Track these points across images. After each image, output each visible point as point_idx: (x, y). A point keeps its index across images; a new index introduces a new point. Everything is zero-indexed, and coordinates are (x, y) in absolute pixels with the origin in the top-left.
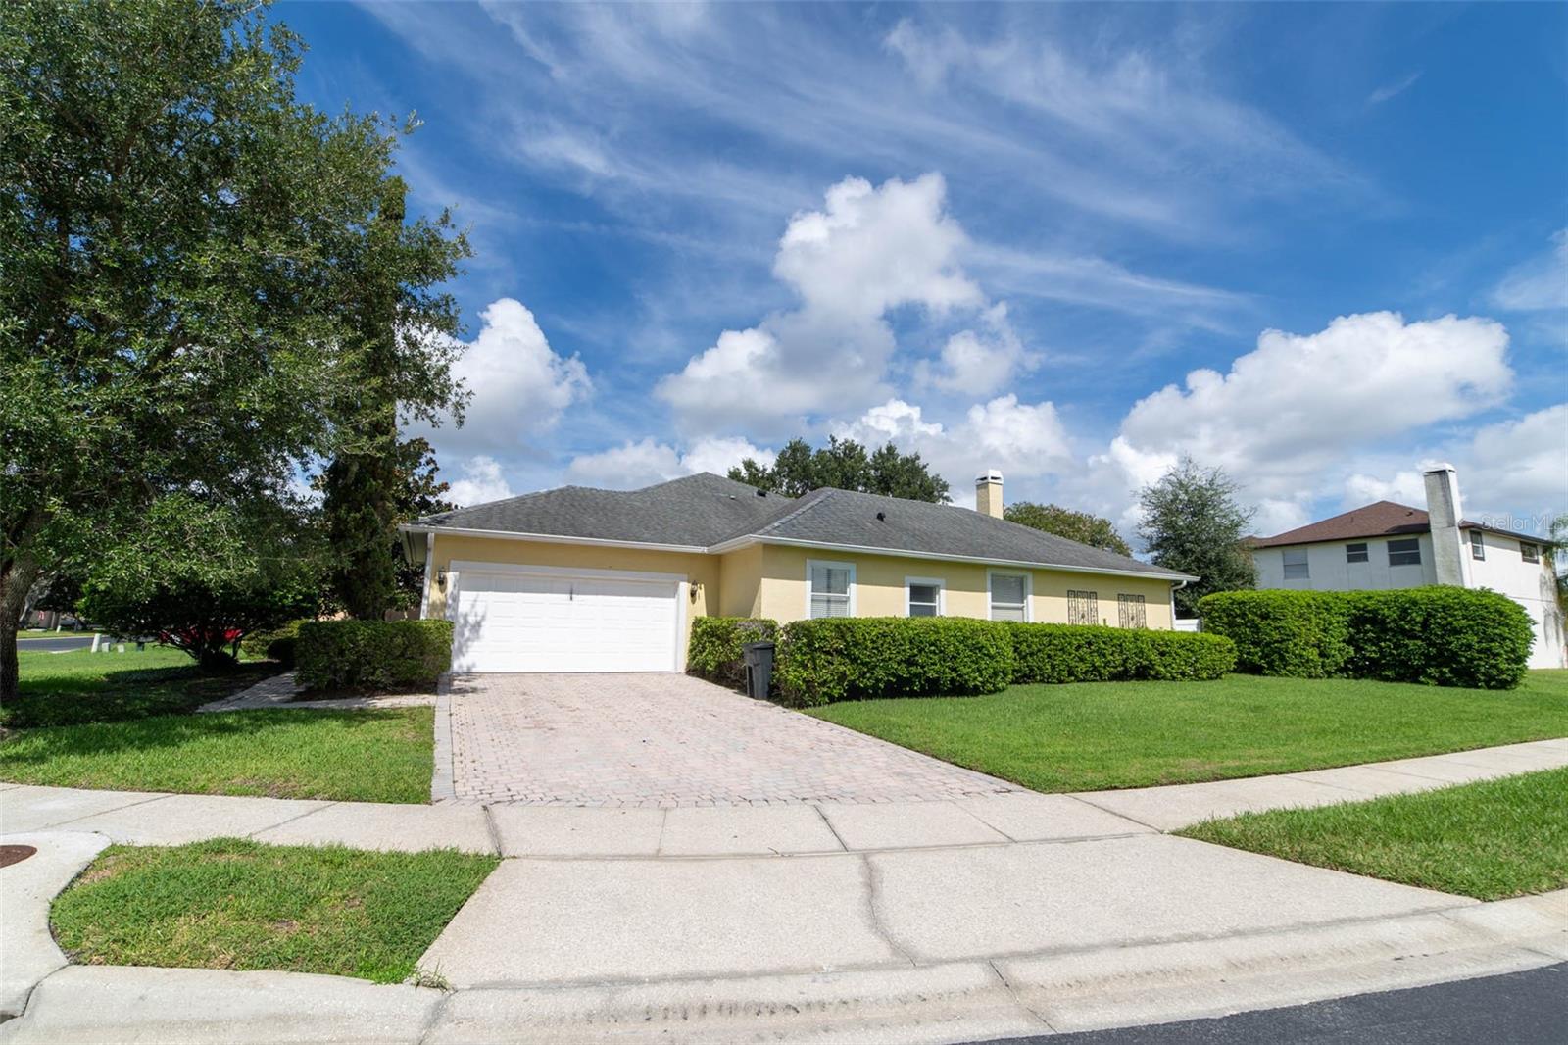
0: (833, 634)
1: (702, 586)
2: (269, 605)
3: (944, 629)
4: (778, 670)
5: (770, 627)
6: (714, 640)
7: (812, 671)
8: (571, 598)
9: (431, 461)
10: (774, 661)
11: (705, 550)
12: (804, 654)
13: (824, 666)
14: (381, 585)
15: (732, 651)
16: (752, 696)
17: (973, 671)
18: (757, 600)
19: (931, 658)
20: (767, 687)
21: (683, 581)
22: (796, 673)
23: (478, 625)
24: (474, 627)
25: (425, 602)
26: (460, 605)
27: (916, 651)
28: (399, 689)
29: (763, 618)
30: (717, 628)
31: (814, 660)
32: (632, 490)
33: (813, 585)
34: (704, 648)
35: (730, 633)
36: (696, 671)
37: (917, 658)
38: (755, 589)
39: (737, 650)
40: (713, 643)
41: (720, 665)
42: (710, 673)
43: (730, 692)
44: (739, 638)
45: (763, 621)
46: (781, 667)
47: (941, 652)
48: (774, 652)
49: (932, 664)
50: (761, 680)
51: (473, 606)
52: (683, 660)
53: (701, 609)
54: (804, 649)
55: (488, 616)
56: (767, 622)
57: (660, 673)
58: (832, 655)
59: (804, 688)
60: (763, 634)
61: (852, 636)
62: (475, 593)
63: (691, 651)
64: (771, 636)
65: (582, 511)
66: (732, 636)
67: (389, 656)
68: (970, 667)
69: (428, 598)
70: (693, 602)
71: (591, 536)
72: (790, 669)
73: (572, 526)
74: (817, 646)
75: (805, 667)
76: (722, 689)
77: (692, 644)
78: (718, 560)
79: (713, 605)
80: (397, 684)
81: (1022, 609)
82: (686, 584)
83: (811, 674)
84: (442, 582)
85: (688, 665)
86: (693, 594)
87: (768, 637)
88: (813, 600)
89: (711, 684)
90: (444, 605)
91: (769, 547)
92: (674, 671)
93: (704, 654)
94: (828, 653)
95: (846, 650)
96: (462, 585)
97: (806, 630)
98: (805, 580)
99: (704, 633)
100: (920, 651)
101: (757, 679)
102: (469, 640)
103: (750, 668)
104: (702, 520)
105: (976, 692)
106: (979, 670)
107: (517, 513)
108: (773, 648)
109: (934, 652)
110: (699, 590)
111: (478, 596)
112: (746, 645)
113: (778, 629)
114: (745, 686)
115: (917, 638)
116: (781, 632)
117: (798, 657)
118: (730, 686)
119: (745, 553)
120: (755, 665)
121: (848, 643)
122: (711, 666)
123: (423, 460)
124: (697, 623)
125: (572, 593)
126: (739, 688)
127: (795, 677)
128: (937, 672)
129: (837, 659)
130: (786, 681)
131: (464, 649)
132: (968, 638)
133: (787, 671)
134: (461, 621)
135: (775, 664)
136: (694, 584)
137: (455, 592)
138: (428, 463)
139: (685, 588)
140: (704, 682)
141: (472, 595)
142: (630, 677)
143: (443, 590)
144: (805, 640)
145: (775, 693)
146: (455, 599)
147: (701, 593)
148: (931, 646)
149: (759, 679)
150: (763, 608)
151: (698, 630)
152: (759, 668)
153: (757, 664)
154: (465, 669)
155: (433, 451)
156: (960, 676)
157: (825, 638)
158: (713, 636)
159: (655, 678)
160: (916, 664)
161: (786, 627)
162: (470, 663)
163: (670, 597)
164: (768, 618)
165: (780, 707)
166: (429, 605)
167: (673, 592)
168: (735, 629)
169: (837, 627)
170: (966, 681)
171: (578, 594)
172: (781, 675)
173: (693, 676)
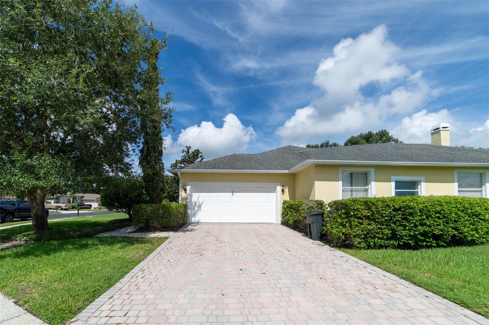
0: (363, 207)
1: (287, 187)
2: (142, 200)
3: (447, 203)
4: (326, 226)
5: (320, 204)
6: (292, 210)
7: (349, 229)
8: (233, 195)
9: (201, 156)
10: (323, 221)
11: (287, 171)
12: (343, 219)
13: (357, 225)
14: (159, 191)
15: (300, 215)
16: (311, 238)
17: (472, 230)
18: (313, 191)
19: (436, 222)
20: (319, 234)
21: (278, 186)
22: (338, 229)
23: (200, 206)
24: (198, 206)
25: (180, 197)
26: (193, 198)
27: (424, 217)
28: (163, 229)
29: (316, 199)
30: (293, 205)
31: (350, 222)
32: (258, 153)
33: (343, 183)
34: (288, 214)
35: (299, 207)
36: (285, 223)
37: (424, 221)
38: (312, 186)
39: (303, 215)
40: (292, 211)
41: (295, 222)
42: (291, 224)
43: (300, 234)
44: (304, 209)
45: (316, 201)
46: (328, 225)
47: (445, 217)
48: (323, 217)
49: (438, 225)
50: (316, 231)
51: (198, 199)
52: (279, 219)
53: (287, 197)
54: (343, 216)
55: (204, 203)
56: (318, 201)
57: (270, 224)
58: (362, 219)
59: (343, 237)
60: (317, 207)
61: (376, 208)
62: (199, 194)
63: (282, 215)
64: (321, 208)
65: (237, 161)
66: (300, 208)
67: (158, 217)
68: (468, 228)
69: (181, 196)
70: (283, 194)
71: (238, 169)
72: (334, 226)
73: (231, 166)
74: (352, 214)
75: (344, 226)
76: (296, 232)
77: (283, 212)
78: (293, 176)
79: (293, 195)
80: (163, 227)
81: (481, 191)
82: (280, 187)
83: (348, 230)
84: (185, 190)
85: (282, 220)
86: (283, 191)
87: (319, 208)
88: (343, 191)
89: (291, 230)
90: (187, 198)
91: (318, 166)
92: (276, 223)
93: (288, 216)
94: (360, 218)
95: (372, 216)
96: (192, 191)
97: (344, 205)
98: (338, 181)
99: (287, 207)
100: (427, 218)
101: (313, 230)
102: (197, 211)
103: (309, 224)
104: (287, 161)
105: (472, 243)
106: (476, 230)
107: (212, 163)
108: (322, 214)
109: (439, 218)
110: (285, 189)
111: (200, 195)
112: (307, 213)
113: (324, 205)
114: (307, 232)
115: (425, 209)
116: (327, 206)
117: (339, 220)
118: (300, 231)
119: (306, 171)
120: (312, 223)
121: (373, 212)
122: (291, 222)
123: (199, 156)
124: (285, 202)
125: (233, 192)
126: (304, 233)
127: (337, 231)
128: (442, 230)
129: (366, 222)
130: (331, 233)
131: (196, 214)
132: (467, 209)
133: (332, 228)
134: (194, 204)
135: (324, 223)
136: (283, 186)
137: (190, 194)
138: (201, 157)
139: (279, 188)
140: (288, 228)
141: (198, 194)
142: (256, 225)
143: (186, 193)
144: (343, 211)
145: (324, 238)
146: (191, 196)
147: (286, 190)
148: (436, 213)
149: (315, 230)
150: (316, 195)
151: (285, 206)
152: (315, 225)
153: (314, 223)
154: (197, 221)
155: (202, 153)
156: (461, 233)
157: (357, 210)
158: (291, 209)
159: (267, 226)
160: (425, 224)
161: (330, 203)
162: (198, 220)
163: (273, 193)
164: (319, 199)
165: (327, 246)
166: (181, 198)
167: (274, 190)
168: (302, 205)
169: (365, 202)
170: (465, 236)
171: (235, 193)
172: (328, 229)
173: (284, 225)
